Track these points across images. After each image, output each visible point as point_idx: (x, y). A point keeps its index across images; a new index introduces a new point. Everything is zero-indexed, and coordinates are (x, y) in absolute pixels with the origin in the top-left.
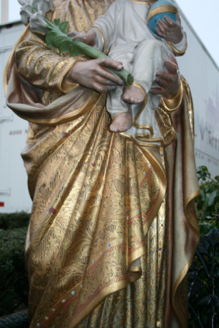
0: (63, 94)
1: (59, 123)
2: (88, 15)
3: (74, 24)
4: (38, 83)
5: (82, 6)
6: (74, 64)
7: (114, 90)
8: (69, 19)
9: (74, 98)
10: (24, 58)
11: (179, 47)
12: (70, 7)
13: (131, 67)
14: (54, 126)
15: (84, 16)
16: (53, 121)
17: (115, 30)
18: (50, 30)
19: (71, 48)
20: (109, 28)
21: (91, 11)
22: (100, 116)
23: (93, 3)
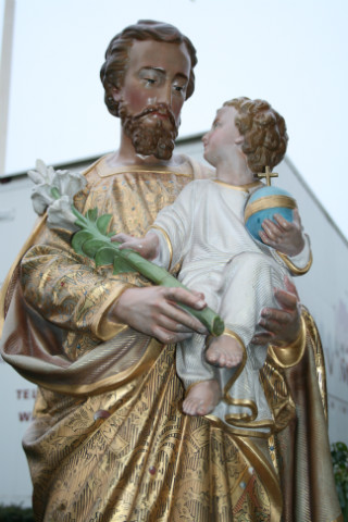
1: (92, 394)
2: (145, 204)
3: (122, 219)
5: (136, 188)
6: (122, 292)
7: (189, 340)
8: (112, 209)
9: (119, 350)
10: (36, 274)
11: (299, 261)
12: (116, 188)
13: (219, 299)
15: (139, 206)
17: (190, 231)
18: (82, 228)
19: (116, 261)
20: (181, 228)
21: (150, 197)
22: (164, 381)
23: (153, 182)
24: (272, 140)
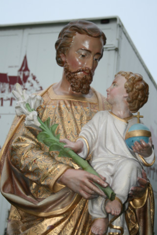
0: (53, 193)
2: (75, 120)
3: (63, 127)
4: (31, 177)
5: (70, 110)
6: (65, 171)
8: (58, 121)
12: (60, 109)
13: (111, 179)
14: (43, 219)
15: (72, 121)
16: (43, 214)
17: (97, 139)
18: (43, 130)
20: (94, 138)
21: (77, 117)
22: (81, 214)
23: (79, 107)
24: (142, 97)
